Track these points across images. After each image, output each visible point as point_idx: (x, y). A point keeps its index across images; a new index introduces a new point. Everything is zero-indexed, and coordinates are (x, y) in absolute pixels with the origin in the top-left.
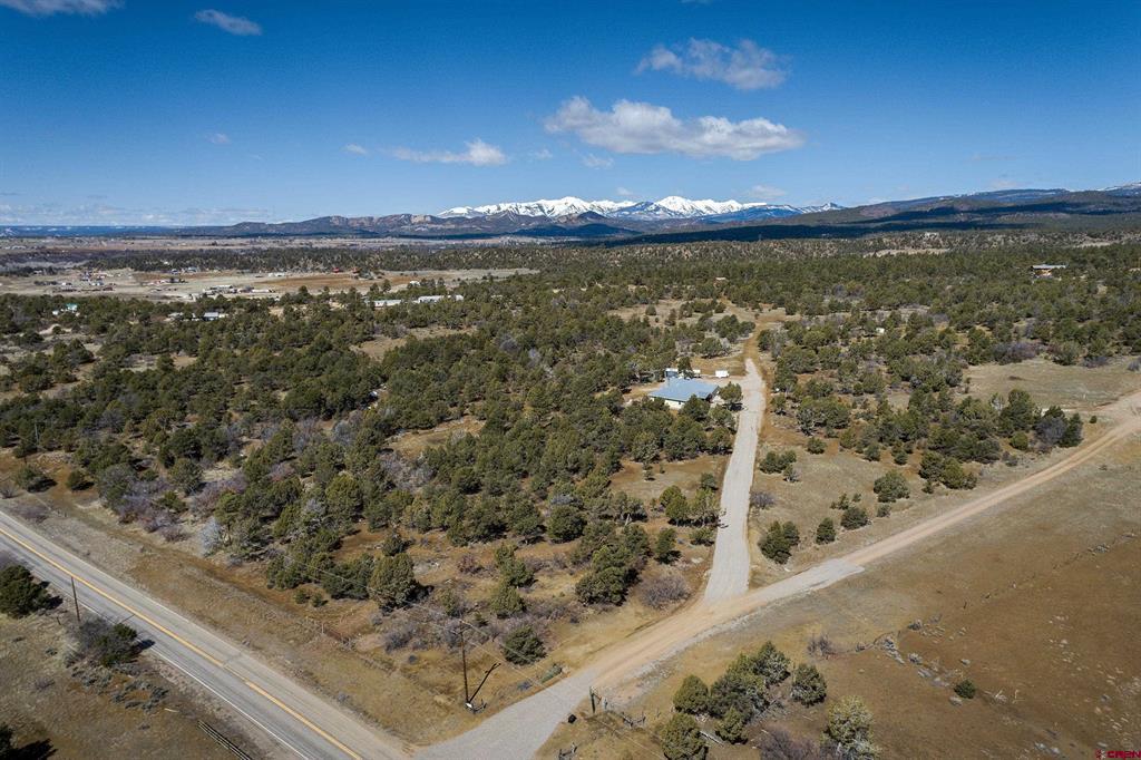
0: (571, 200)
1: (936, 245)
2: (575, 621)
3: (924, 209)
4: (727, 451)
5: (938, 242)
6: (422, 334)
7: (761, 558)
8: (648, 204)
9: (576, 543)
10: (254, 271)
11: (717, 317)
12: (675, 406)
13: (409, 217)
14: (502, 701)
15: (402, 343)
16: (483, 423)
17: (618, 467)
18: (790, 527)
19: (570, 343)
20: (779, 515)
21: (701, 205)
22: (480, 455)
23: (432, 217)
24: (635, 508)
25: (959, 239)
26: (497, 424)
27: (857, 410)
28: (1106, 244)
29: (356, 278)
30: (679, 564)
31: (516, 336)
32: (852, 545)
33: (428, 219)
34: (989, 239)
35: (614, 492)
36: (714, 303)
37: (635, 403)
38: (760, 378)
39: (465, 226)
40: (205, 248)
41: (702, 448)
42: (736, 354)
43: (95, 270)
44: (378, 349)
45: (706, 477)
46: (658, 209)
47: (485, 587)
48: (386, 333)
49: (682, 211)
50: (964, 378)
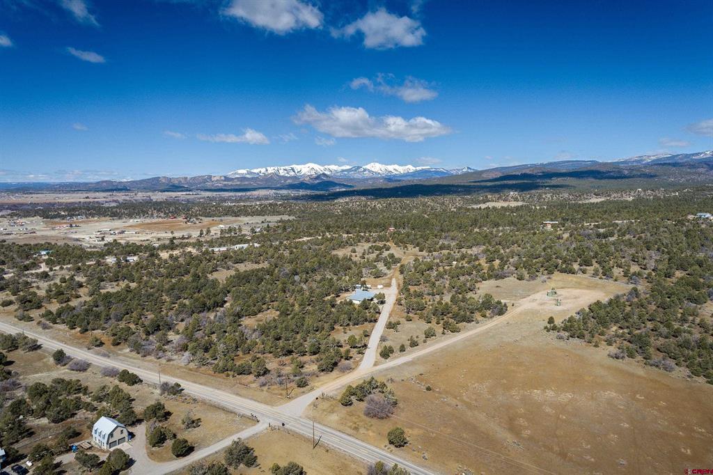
0: (312, 165)
1: (516, 200)
2: (317, 376)
3: (517, 173)
4: (376, 321)
5: (517, 198)
6: (242, 267)
7: (379, 357)
8: (359, 168)
9: (317, 356)
10: (120, 218)
11: (386, 254)
12: (357, 302)
13: (210, 177)
14: (297, 396)
15: (233, 273)
16: (278, 313)
17: (333, 329)
18: (390, 347)
19: (314, 270)
20: (388, 344)
21: (391, 168)
22: (280, 326)
23: (225, 177)
24: (338, 343)
25: (528, 196)
26: (285, 313)
27: (430, 302)
28: (603, 200)
29: (186, 223)
30: (352, 360)
31: (288, 268)
32: (411, 352)
33: (223, 178)
34: (544, 196)
35: (331, 338)
36: (385, 245)
37: (341, 302)
38: (396, 288)
39: (247, 183)
40: (82, 200)
41: (366, 320)
42: (388, 276)
43: (16, 218)
44: (222, 276)
45: (365, 331)
46: (365, 170)
47: (288, 370)
48: (224, 268)
49: (380, 171)
50: (477, 287)
